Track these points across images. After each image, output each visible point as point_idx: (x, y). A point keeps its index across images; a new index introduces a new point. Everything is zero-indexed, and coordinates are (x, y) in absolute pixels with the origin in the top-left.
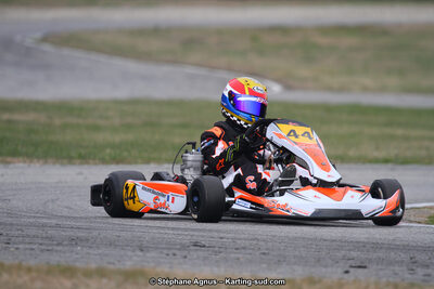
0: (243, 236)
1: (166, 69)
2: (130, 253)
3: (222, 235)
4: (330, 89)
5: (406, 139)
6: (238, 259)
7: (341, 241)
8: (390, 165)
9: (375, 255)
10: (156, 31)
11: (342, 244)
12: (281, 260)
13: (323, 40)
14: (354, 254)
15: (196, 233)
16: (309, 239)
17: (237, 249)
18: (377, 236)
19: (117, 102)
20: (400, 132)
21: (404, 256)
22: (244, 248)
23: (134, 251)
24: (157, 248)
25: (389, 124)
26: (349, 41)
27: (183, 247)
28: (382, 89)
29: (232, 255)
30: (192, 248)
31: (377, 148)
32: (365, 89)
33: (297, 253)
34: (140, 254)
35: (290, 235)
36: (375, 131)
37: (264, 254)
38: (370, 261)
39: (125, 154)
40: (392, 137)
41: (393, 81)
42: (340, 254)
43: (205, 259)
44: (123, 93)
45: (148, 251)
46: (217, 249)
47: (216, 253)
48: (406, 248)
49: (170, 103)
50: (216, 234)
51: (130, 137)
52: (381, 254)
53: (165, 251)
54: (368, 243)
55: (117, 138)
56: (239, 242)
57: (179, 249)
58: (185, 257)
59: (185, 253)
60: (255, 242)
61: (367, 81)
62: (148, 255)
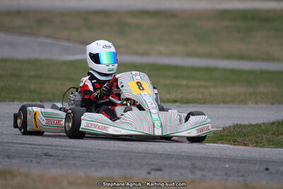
0: (78, 149)
1: (25, 39)
3: (64, 148)
4: (136, 53)
5: (188, 87)
6: (75, 164)
7: (145, 153)
8: (178, 104)
9: (168, 163)
10: (18, 13)
11: (145, 155)
12: (104, 165)
13: (133, 21)
14: (154, 161)
15: (46, 147)
16: (123, 152)
17: (74, 158)
18: (169, 150)
20: (184, 82)
21: (187, 163)
22: (79, 157)
23: (3, 158)
24: (19, 157)
25: (176, 77)
26: (149, 21)
27: (37, 156)
28: (172, 54)
29: (71, 162)
30: (43, 157)
31: (169, 93)
32: (160, 54)
33: (115, 161)
34: (8, 160)
35: (111, 149)
36: (167, 81)
37: (93, 161)
38: (165, 166)
40: (179, 86)
42: (144, 162)
43: (53, 164)
45: (13, 159)
46: (60, 158)
47: (60, 160)
48: (189, 158)
49: (29, 62)
50: (60, 148)
52: (172, 162)
53: (25, 159)
54: (163, 154)
56: (76, 153)
57: (35, 158)
58: (39, 163)
59: (38, 160)
60: (86, 153)
61: (162, 48)
62: (13, 161)
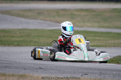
0: (53, 66)
1: (33, 20)
2: (21, 70)
5: (99, 40)
6: (52, 72)
7: (81, 67)
9: (90, 71)
10: (30, 10)
11: (81, 68)
12: (64, 72)
13: (76, 13)
14: (84, 71)
15: (40, 65)
16: (71, 67)
17: (51, 69)
18: (91, 66)
19: (19, 29)
20: (98, 38)
21: (98, 72)
22: (54, 69)
23: (22, 70)
24: (29, 69)
25: (95, 36)
26: (84, 13)
27: (36, 69)
28: (93, 27)
29: (50, 71)
30: (39, 69)
32: (88, 27)
33: (68, 71)
34: (24, 70)
37: (59, 71)
38: (89, 73)
39: (21, 44)
40: (95, 40)
41: (96, 24)
42: (80, 71)
43: (43, 72)
44: (20, 27)
45: (26, 70)
46: (46, 69)
47: (46, 70)
48: (99, 69)
49: (34, 30)
50: (46, 65)
51: (22, 39)
52: (92, 71)
53: (31, 70)
54: (88, 68)
55: (19, 39)
56: (52, 67)
57: (35, 69)
58: (37, 71)
59: (37, 70)
60: (57, 68)
61: (89, 24)
62: (26, 71)
